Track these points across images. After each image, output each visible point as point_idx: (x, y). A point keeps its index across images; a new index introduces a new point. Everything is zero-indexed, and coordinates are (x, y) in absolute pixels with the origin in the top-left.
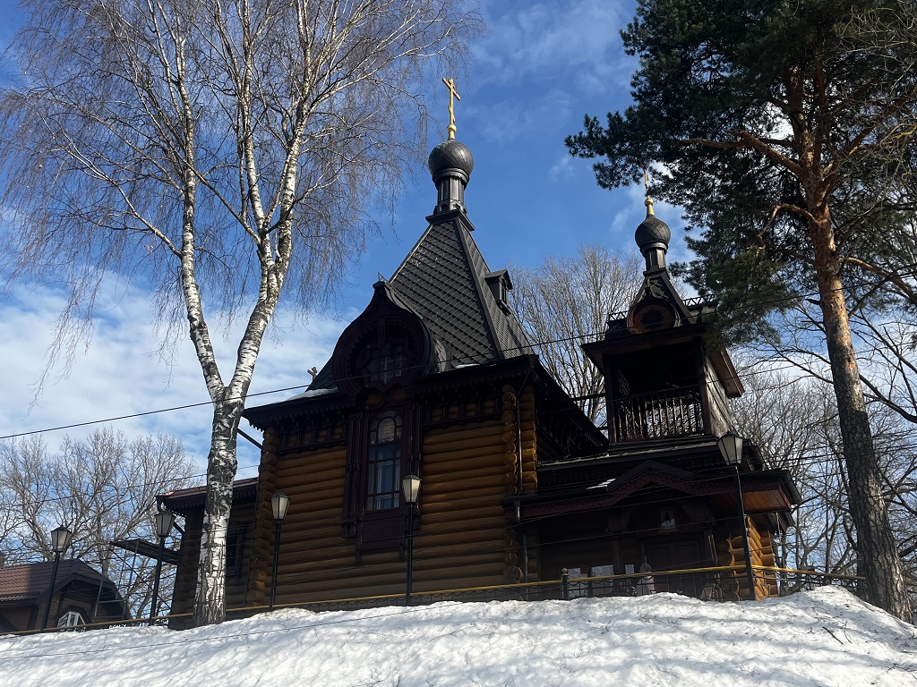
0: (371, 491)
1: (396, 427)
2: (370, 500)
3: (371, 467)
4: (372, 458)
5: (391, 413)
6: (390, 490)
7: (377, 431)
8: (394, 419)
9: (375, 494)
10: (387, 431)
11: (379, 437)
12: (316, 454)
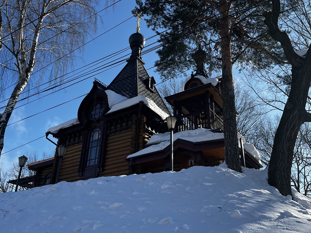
0: (88, 159)
1: (99, 134)
2: (88, 162)
3: (90, 149)
4: (90, 146)
5: (98, 129)
6: (94, 158)
7: (93, 136)
8: (98, 131)
9: (90, 160)
10: (96, 136)
11: (94, 138)
12: (74, 146)
